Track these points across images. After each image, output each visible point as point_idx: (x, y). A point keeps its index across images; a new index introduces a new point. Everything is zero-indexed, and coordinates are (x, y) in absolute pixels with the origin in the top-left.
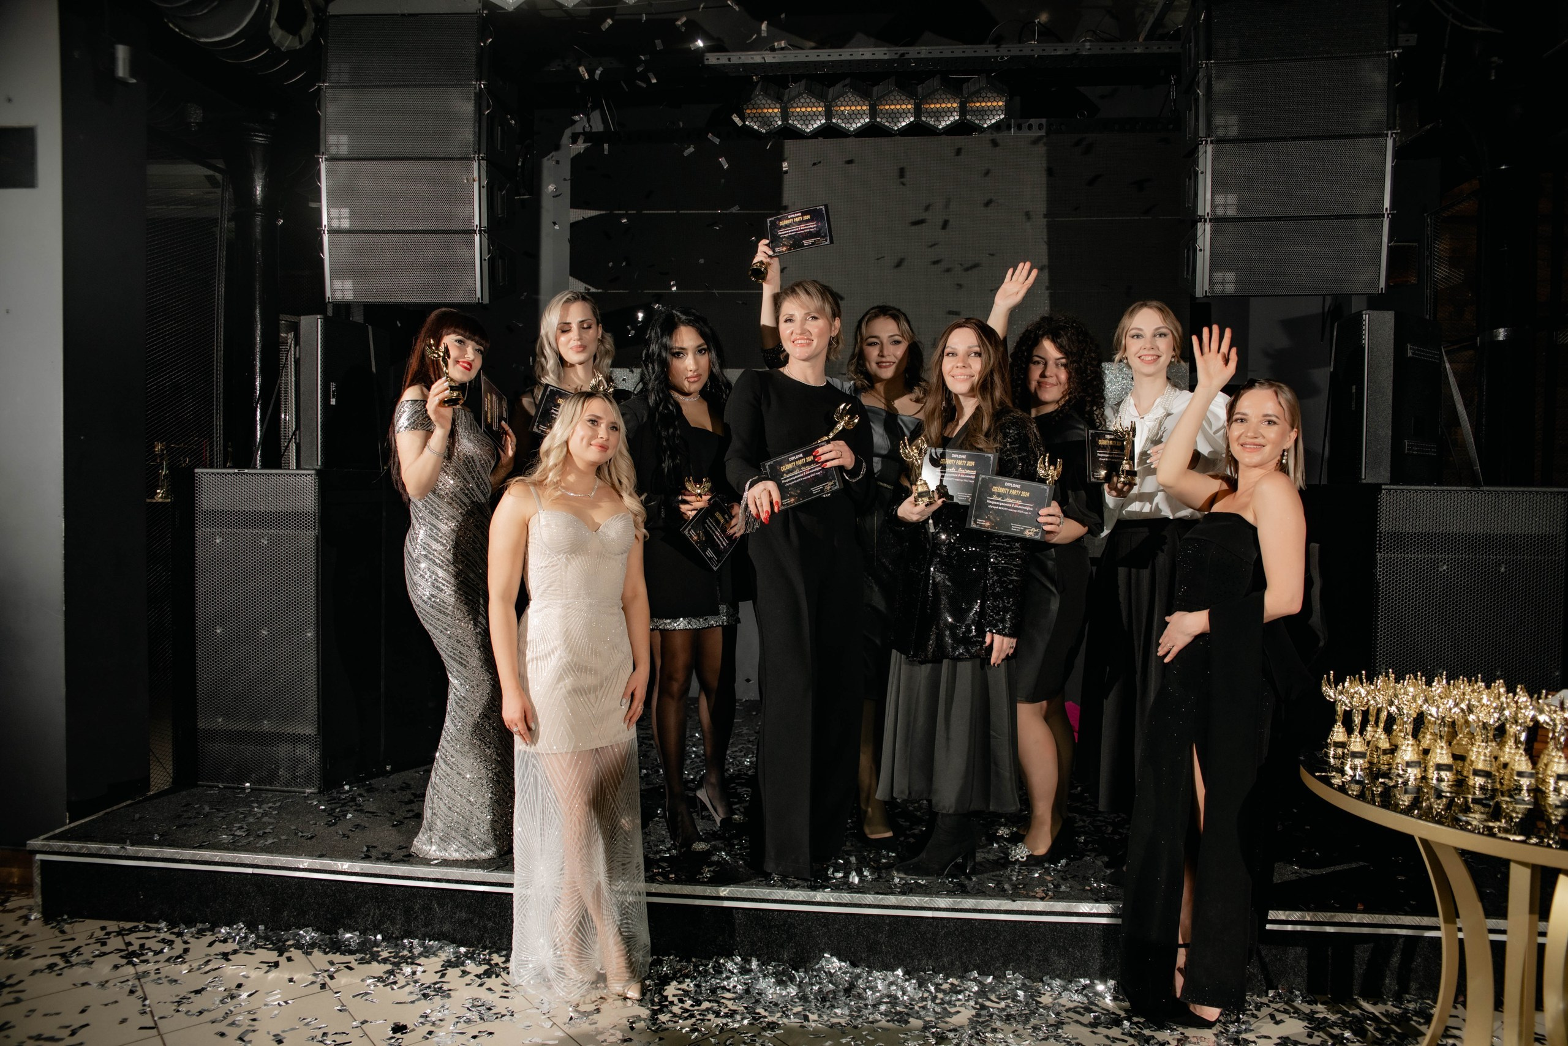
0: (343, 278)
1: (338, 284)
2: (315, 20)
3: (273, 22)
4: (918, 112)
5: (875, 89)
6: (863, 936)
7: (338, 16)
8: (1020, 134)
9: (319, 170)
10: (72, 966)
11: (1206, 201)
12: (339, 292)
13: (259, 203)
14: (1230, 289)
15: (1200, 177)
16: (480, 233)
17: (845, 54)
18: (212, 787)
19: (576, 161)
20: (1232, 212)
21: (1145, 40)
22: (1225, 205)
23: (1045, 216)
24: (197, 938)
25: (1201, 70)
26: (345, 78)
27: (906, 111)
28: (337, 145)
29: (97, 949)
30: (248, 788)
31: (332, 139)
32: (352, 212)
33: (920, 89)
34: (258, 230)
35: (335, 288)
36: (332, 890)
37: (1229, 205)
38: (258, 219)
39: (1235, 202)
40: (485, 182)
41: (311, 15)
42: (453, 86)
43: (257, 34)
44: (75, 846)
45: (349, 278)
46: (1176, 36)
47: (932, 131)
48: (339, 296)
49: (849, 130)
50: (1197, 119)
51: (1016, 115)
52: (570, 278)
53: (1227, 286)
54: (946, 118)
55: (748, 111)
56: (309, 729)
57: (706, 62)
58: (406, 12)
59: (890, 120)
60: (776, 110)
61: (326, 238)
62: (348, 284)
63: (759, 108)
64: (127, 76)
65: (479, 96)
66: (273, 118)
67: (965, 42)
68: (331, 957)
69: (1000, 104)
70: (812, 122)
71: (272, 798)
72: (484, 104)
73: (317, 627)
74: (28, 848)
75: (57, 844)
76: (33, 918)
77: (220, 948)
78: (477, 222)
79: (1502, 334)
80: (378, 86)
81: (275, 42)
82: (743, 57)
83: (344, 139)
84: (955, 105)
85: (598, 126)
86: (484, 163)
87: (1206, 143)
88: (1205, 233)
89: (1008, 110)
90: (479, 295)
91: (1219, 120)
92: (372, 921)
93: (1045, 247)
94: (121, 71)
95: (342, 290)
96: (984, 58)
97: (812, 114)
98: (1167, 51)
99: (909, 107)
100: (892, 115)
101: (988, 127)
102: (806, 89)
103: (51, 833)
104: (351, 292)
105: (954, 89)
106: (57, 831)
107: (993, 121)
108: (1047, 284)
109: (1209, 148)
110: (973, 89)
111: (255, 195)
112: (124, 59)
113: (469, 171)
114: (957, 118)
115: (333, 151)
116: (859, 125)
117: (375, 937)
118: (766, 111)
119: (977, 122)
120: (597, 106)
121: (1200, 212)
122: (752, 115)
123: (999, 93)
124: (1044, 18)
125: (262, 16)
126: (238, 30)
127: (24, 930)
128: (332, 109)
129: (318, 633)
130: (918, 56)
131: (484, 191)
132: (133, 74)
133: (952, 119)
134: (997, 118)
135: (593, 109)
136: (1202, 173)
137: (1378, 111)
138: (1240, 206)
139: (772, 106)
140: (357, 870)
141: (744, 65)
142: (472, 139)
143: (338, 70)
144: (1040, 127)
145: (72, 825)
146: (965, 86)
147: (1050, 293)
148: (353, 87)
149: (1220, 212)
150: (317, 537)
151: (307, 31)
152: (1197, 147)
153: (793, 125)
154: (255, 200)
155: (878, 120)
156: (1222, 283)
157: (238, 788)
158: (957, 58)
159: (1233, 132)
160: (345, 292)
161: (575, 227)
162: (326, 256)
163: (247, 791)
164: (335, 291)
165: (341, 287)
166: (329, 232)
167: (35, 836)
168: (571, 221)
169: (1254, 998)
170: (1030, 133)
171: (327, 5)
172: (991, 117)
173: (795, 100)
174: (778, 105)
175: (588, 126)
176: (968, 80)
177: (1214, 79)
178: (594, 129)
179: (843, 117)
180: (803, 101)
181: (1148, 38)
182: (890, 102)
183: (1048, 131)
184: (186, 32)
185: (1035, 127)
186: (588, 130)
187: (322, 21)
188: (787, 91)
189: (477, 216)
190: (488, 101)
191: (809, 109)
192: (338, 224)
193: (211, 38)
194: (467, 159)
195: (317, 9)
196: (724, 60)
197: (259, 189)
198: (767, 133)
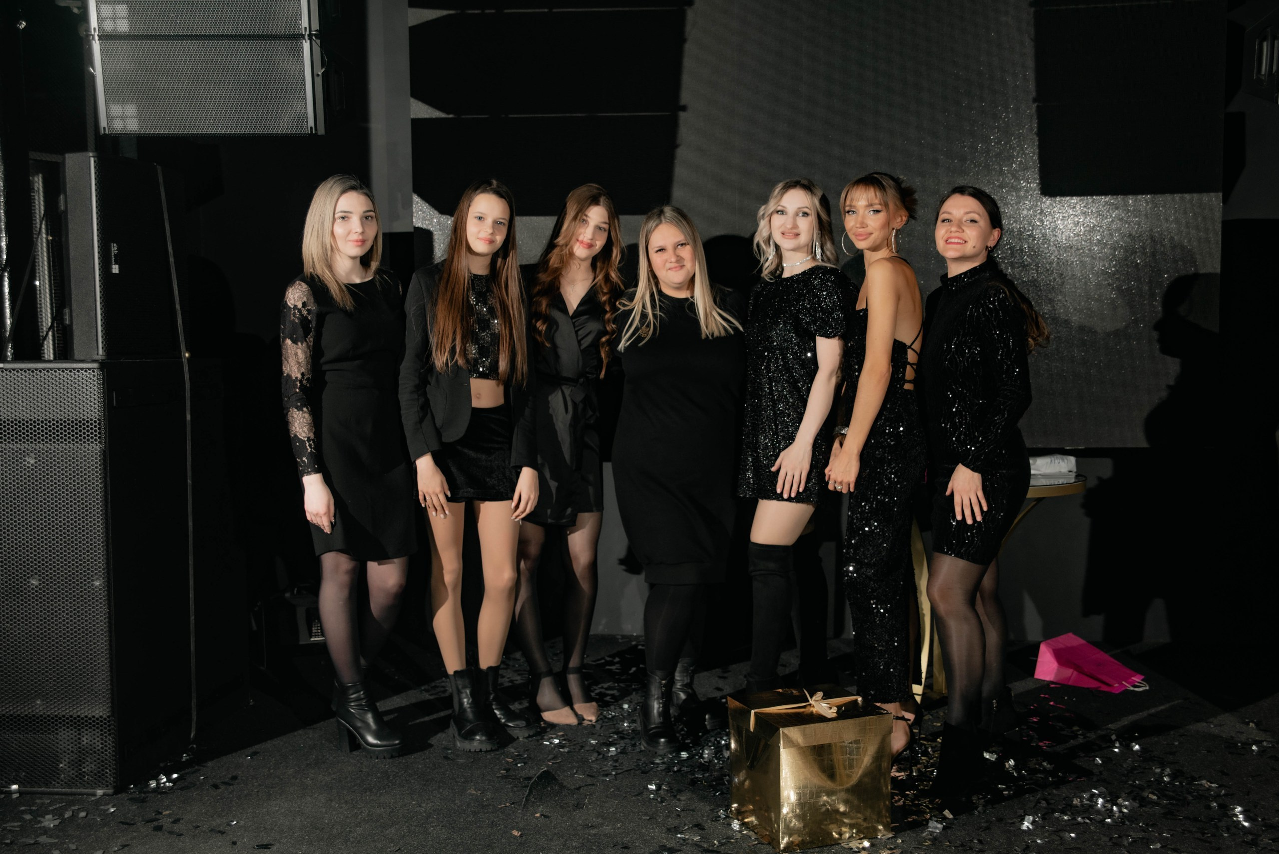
0: (123, 102)
1: (116, 110)
12: (118, 120)
16: (310, 39)
30: (16, 792)
32: (132, 10)
35: (113, 114)
45: (131, 101)
48: (118, 126)
52: (412, 100)
56: (100, 710)
61: (96, 46)
62: (131, 110)
71: (50, 804)
73: (108, 573)
78: (305, 23)
90: (311, 123)
95: (123, 118)
104: (135, 120)
108: (1034, 94)
129: (109, 581)
147: (1038, 107)
150: (104, 453)
157: (2, 793)
160: (128, 121)
161: (414, 31)
162: (98, 70)
163: (15, 796)
164: (113, 118)
165: (121, 114)
166: (100, 38)
168: (410, 25)
189: (306, 15)
192: (112, 27)
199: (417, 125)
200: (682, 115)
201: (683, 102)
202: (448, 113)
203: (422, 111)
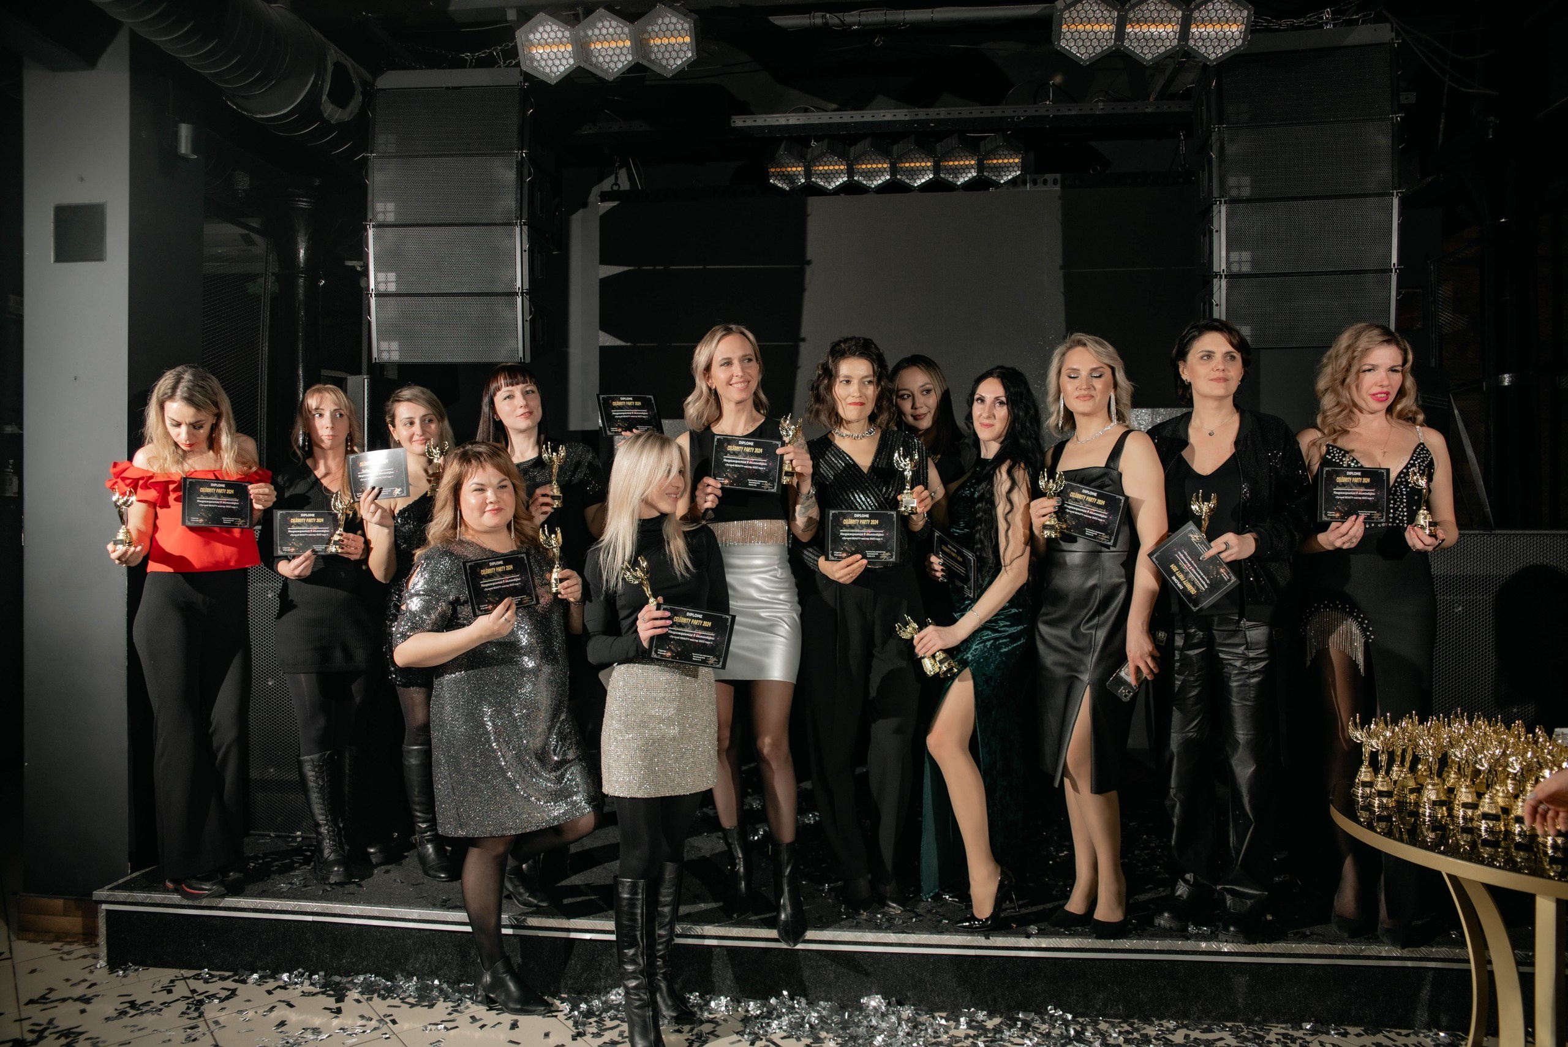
0: (390, 340)
1: (384, 345)
2: (362, 93)
3: (324, 97)
4: (937, 169)
5: (895, 147)
6: (909, 975)
7: (385, 90)
8: (1035, 189)
9: (367, 236)
10: (142, 1013)
11: (1221, 258)
12: (386, 353)
13: (302, 265)
15: (1215, 235)
16: (522, 296)
17: (867, 116)
18: (264, 836)
19: (605, 219)
20: (1246, 268)
21: (1155, 99)
22: (1240, 262)
23: (1062, 268)
24: (260, 985)
25: (1213, 134)
26: (392, 148)
27: (926, 168)
28: (384, 213)
29: (165, 997)
30: (299, 837)
31: (379, 207)
32: (398, 277)
33: (938, 146)
34: (301, 291)
35: (382, 349)
36: (390, 937)
37: (1244, 262)
38: (301, 281)
39: (1249, 259)
40: (526, 246)
41: (359, 89)
42: (495, 155)
43: (310, 110)
44: (140, 896)
45: (394, 340)
46: (1187, 95)
47: (951, 187)
48: (385, 357)
49: (870, 187)
50: (1210, 180)
51: (1033, 169)
52: (600, 332)
54: (964, 175)
55: (773, 170)
57: (733, 125)
58: (450, 85)
59: (910, 177)
60: (799, 169)
61: (373, 301)
62: (395, 345)
63: (784, 167)
64: (189, 152)
65: (520, 165)
66: (317, 184)
67: (983, 103)
68: (389, 1001)
69: (1017, 160)
70: (835, 180)
72: (526, 172)
74: (94, 899)
75: (121, 895)
76: (98, 966)
77: (280, 994)
78: (519, 284)
79: (1507, 380)
80: (424, 156)
81: (326, 115)
82: (768, 120)
83: (391, 206)
84: (973, 162)
85: (625, 185)
86: (525, 228)
87: (1220, 203)
88: (1220, 290)
89: (1024, 167)
90: (521, 355)
91: (1232, 181)
92: (430, 967)
93: (1061, 298)
94: (184, 148)
95: (389, 351)
96: (1001, 118)
97: (834, 172)
98: (1177, 110)
99: (929, 164)
100: (913, 173)
101: (1005, 183)
102: (828, 148)
103: (115, 884)
104: (397, 353)
105: (972, 147)
106: (121, 881)
107: (1010, 177)
109: (1223, 209)
110: (989, 147)
111: (299, 257)
112: (187, 137)
113: (513, 237)
114: (975, 174)
115: (380, 218)
116: (880, 182)
117: (433, 982)
118: (789, 169)
119: (994, 178)
120: (625, 164)
121: (1216, 269)
122: (776, 174)
123: (1015, 150)
124: (1058, 79)
125: (315, 93)
126: (292, 106)
127: (91, 978)
128: (379, 178)
130: (938, 117)
131: (526, 255)
132: (194, 152)
133: (970, 175)
134: (1014, 174)
135: (620, 167)
136: (1217, 231)
137: (1384, 172)
138: (1254, 262)
139: (796, 164)
140: (415, 917)
141: (769, 127)
142: (514, 206)
143: (385, 141)
144: (1055, 182)
145: (134, 875)
146: (982, 143)
148: (399, 157)
149: (1235, 268)
151: (355, 103)
152: (1211, 207)
153: (816, 183)
154: (299, 262)
155: (899, 177)
157: (290, 837)
158: (975, 119)
159: (1246, 192)
160: (393, 353)
161: (605, 283)
162: (373, 319)
163: (299, 839)
164: (382, 352)
165: (387, 348)
166: (376, 296)
167: (100, 886)
168: (601, 277)
169: (1291, 1032)
170: (1045, 188)
171: (375, 80)
172: (1007, 173)
173: (818, 159)
174: (801, 164)
175: (616, 184)
176: (985, 138)
177: (1226, 142)
178: (622, 188)
179: (864, 174)
180: (825, 159)
181: (1161, 97)
182: (909, 160)
183: (1063, 186)
184: (243, 109)
185: (1050, 182)
186: (616, 188)
187: (370, 94)
188: (810, 150)
189: (519, 278)
190: (529, 169)
191: (831, 168)
192: (384, 288)
193: (266, 114)
194: (510, 224)
195: (364, 83)
196: (750, 123)
197: (302, 252)
198: (791, 190)
199: (603, 350)
201: (803, 335)
202: (627, 342)
203: (607, 340)
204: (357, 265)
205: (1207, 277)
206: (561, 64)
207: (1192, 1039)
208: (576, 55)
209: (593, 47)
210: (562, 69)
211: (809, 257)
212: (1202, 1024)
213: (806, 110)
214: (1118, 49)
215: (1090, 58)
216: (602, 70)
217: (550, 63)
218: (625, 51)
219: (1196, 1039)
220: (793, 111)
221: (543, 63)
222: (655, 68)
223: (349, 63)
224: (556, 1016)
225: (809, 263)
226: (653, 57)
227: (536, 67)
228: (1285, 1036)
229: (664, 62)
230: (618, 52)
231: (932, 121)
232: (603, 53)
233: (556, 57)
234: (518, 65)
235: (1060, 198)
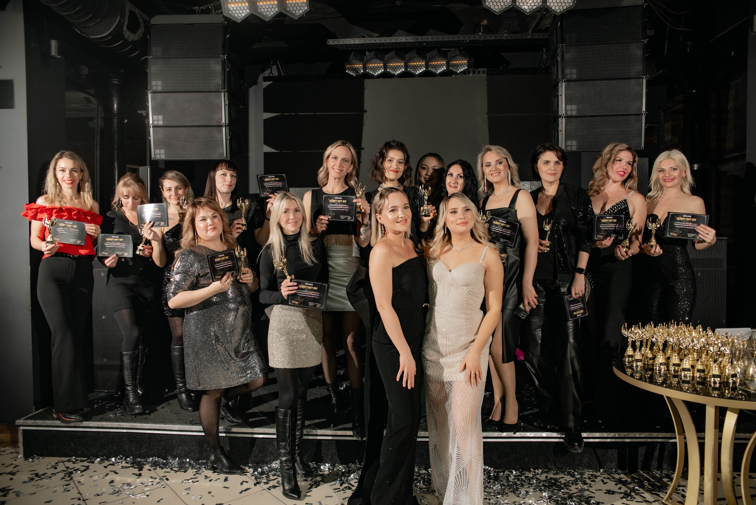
0: (160, 149)
1: (157, 151)
2: (144, 26)
3: (125, 28)
4: (427, 66)
5: (407, 55)
7: (155, 25)
8: (474, 75)
9: (148, 97)
10: (42, 479)
11: (563, 108)
12: (158, 155)
13: (116, 112)
14: (574, 148)
15: (560, 97)
16: (225, 127)
17: (393, 40)
18: (101, 392)
19: (266, 90)
20: (574, 113)
21: (532, 32)
22: (571, 110)
23: (487, 114)
24: (101, 464)
25: (559, 48)
26: (159, 54)
27: (422, 65)
28: (156, 86)
29: (53, 471)
31: (154, 83)
32: (164, 118)
33: (428, 55)
34: (115, 125)
35: (156, 153)
36: (164, 439)
37: (573, 109)
38: (115, 120)
39: (576, 109)
40: (227, 103)
41: (142, 24)
42: (211, 57)
43: (117, 34)
44: (40, 422)
45: (163, 149)
46: (546, 30)
47: (433, 75)
48: (158, 157)
49: (395, 75)
50: (557, 71)
51: (473, 66)
52: (264, 145)
53: (573, 147)
54: (440, 69)
55: (348, 66)
57: (328, 44)
58: (188, 22)
59: (414, 69)
60: (360, 66)
61: (151, 130)
62: (163, 151)
63: (353, 64)
64: (56, 54)
65: (223, 62)
66: (122, 72)
67: (449, 34)
68: (165, 470)
69: (465, 62)
70: (378, 71)
72: (226, 66)
74: (16, 424)
75: (30, 422)
76: (19, 457)
77: (111, 468)
78: (224, 121)
79: (696, 166)
80: (175, 58)
81: (126, 37)
82: (345, 41)
83: (159, 83)
84: (444, 63)
85: (275, 73)
86: (226, 94)
87: (562, 82)
88: (562, 123)
89: (469, 65)
90: (225, 156)
91: (567, 71)
92: (185, 453)
93: (487, 128)
94: (54, 52)
96: (458, 41)
97: (377, 67)
98: (542, 37)
99: (423, 63)
100: (415, 67)
101: (460, 73)
102: (374, 55)
103: (27, 417)
104: (164, 155)
105: (444, 55)
106: (30, 415)
107: (462, 70)
109: (564, 84)
110: (452, 55)
111: (114, 108)
112: (55, 47)
113: (220, 98)
114: (445, 68)
115: (154, 88)
116: (400, 72)
117: (186, 460)
118: (356, 66)
119: (454, 70)
120: (275, 63)
121: (560, 113)
122: (349, 68)
123: (464, 56)
124: (485, 22)
125: (119, 27)
126: (109, 32)
127: (15, 463)
128: (153, 69)
130: (427, 40)
131: (227, 107)
132: (59, 54)
133: (443, 69)
134: (464, 68)
135: (273, 65)
136: (560, 95)
137: (639, 67)
138: (578, 110)
139: (358, 63)
140: (177, 429)
141: (345, 45)
142: (221, 83)
143: (156, 50)
144: (484, 72)
145: (36, 412)
146: (449, 53)
148: (164, 58)
149: (569, 113)
151: (141, 31)
152: (558, 83)
153: (368, 72)
154: (114, 111)
155: (408, 69)
156: (571, 146)
157: (114, 392)
158: (445, 41)
159: (574, 77)
160: (161, 155)
161: (266, 121)
162: (151, 137)
164: (156, 154)
165: (159, 153)
166: (153, 127)
167: (19, 418)
168: (264, 119)
169: (594, 473)
170: (479, 75)
171: (150, 20)
172: (461, 68)
173: (369, 61)
174: (361, 63)
175: (271, 73)
176: (450, 51)
177: (565, 53)
178: (274, 75)
179: (392, 68)
180: (373, 61)
181: (533, 31)
182: (414, 61)
183: (487, 75)
184: (83, 33)
185: (481, 72)
186: (271, 75)
187: (148, 27)
188: (366, 56)
189: (224, 119)
190: (228, 65)
191: (376, 65)
192: (157, 123)
193: (95, 36)
194: (219, 92)
195: (145, 21)
196: (336, 43)
197: (115, 106)
198: (356, 76)
199: (266, 154)
200: (362, 151)
201: (363, 147)
202: (277, 150)
203: (268, 149)
204: (143, 113)
205: (556, 117)
206: (243, 12)
207: (549, 478)
208: (250, 8)
209: (258, 4)
210: (243, 15)
211: (365, 109)
212: (554, 471)
213: (363, 37)
214: (513, 7)
215: (500, 11)
216: (263, 15)
217: (237, 12)
218: (274, 6)
219: (551, 478)
220: (358, 37)
221: (234, 12)
222: (289, 15)
223: (137, 11)
224: (246, 475)
225: (366, 111)
226: (288, 9)
227: (231, 14)
228: (592, 475)
229: (294, 12)
230: (271, 6)
231: (424, 42)
232: (264, 7)
233: (240, 9)
234: (222, 13)
235: (486, 80)
